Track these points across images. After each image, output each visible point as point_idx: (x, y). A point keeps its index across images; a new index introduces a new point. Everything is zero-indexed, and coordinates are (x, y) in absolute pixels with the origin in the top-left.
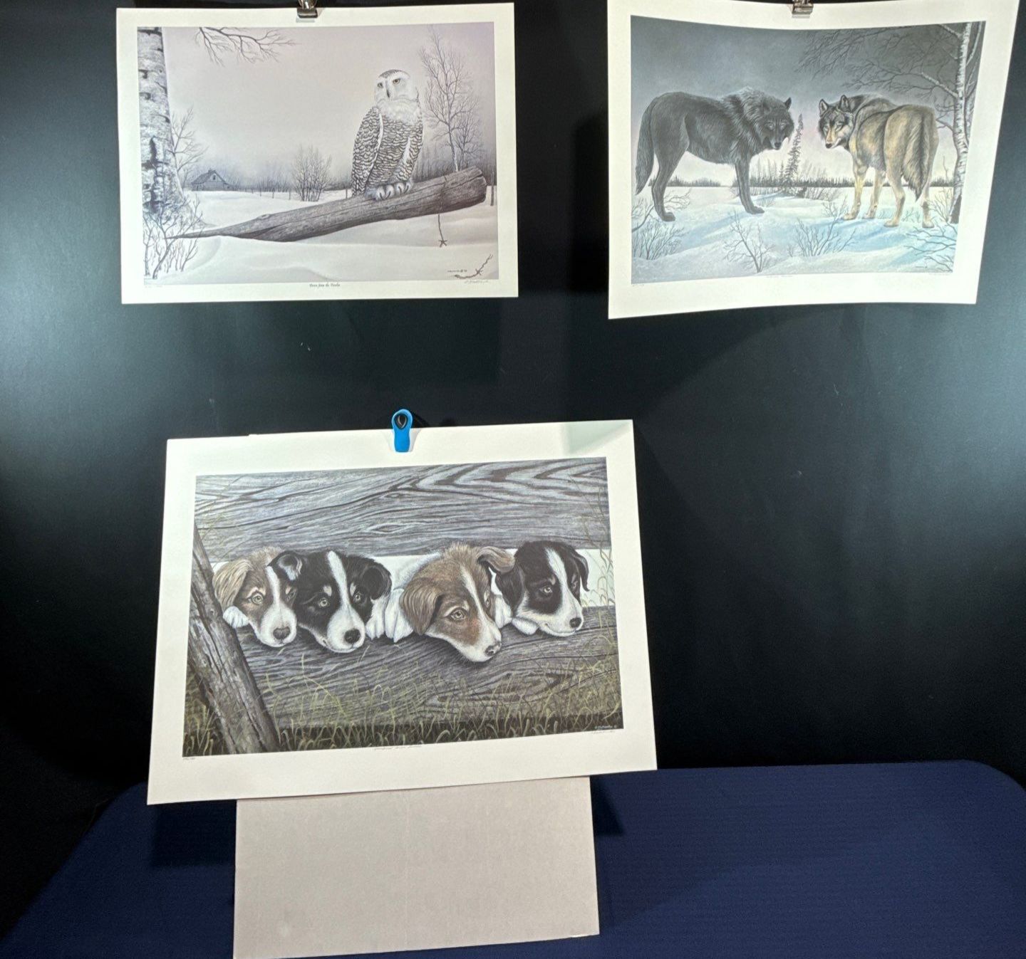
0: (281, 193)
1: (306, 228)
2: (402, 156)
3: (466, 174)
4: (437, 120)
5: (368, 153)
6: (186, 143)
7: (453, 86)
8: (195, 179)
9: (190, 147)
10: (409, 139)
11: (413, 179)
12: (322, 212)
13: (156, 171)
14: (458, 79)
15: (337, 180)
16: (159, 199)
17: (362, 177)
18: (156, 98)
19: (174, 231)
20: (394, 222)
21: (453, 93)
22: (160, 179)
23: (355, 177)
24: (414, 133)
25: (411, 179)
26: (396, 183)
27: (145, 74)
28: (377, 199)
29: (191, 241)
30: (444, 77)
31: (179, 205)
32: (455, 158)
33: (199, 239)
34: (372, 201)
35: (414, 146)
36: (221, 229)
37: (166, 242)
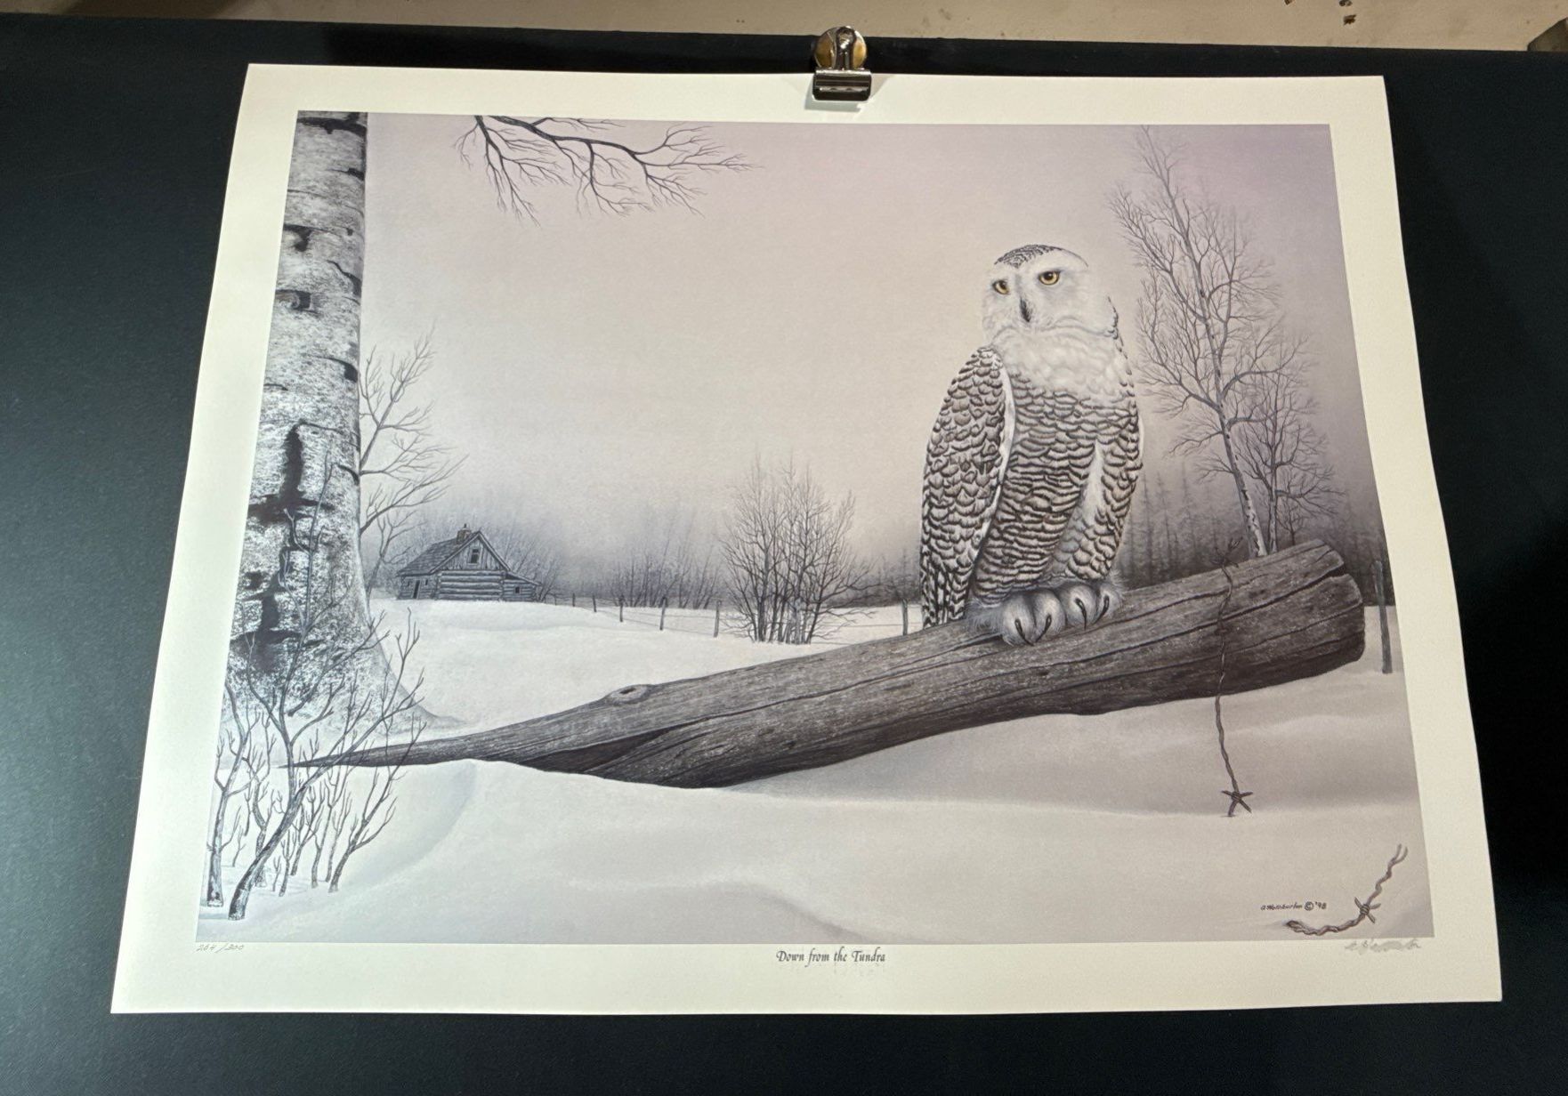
0: (687, 612)
1: (768, 737)
2: (1079, 498)
3: (1291, 563)
4: (1183, 394)
5: (972, 487)
6: (399, 444)
7: (1220, 297)
8: (412, 559)
9: (411, 456)
10: (1099, 448)
11: (1122, 576)
12: (825, 682)
13: (293, 531)
14: (1235, 278)
15: (874, 573)
16: (287, 624)
17: (953, 563)
18: (326, 308)
19: (321, 740)
20: (1069, 722)
21: (1223, 313)
22: (300, 559)
23: (932, 562)
24: (1113, 429)
25: (1113, 573)
26: (1068, 586)
27: (301, 236)
28: (1006, 638)
29: (376, 777)
30: (1191, 269)
31: (350, 646)
32: (1251, 512)
33: (403, 769)
34: (989, 648)
35: (1115, 471)
36: (480, 735)
37: (291, 776)
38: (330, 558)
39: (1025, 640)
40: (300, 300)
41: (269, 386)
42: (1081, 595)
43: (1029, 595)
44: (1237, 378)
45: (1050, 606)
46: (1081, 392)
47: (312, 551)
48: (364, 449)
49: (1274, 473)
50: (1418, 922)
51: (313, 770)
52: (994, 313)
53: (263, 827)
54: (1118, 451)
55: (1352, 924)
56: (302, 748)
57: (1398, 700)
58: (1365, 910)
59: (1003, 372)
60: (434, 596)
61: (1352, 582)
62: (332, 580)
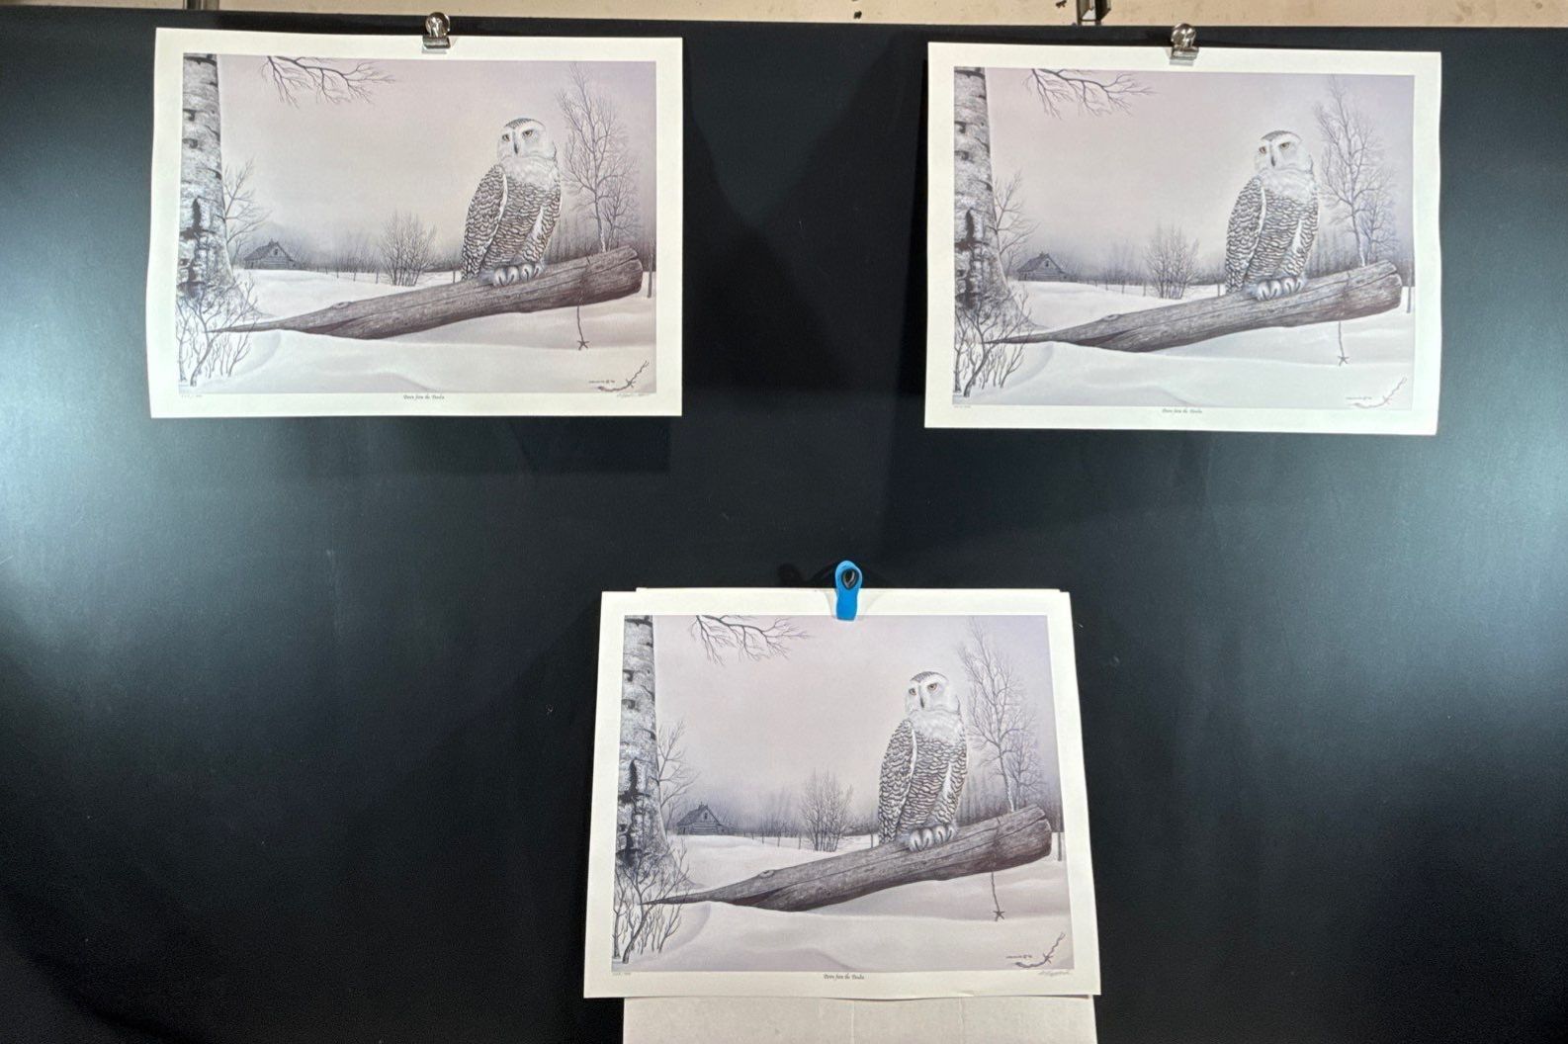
38: (215, 253)
39: (502, 285)
40: (193, 143)
41: (183, 181)
42: (528, 268)
43: (506, 268)
44: (605, 178)
45: (514, 272)
46: (537, 185)
47: (208, 250)
48: (227, 207)
49: (614, 219)
50: (650, 388)
51: (215, 334)
52: (503, 150)
53: (198, 354)
54: (550, 209)
55: (625, 388)
56: (210, 325)
57: (652, 308)
58: (630, 383)
59: (504, 176)
60: (260, 268)
61: (640, 263)
62: (216, 262)
